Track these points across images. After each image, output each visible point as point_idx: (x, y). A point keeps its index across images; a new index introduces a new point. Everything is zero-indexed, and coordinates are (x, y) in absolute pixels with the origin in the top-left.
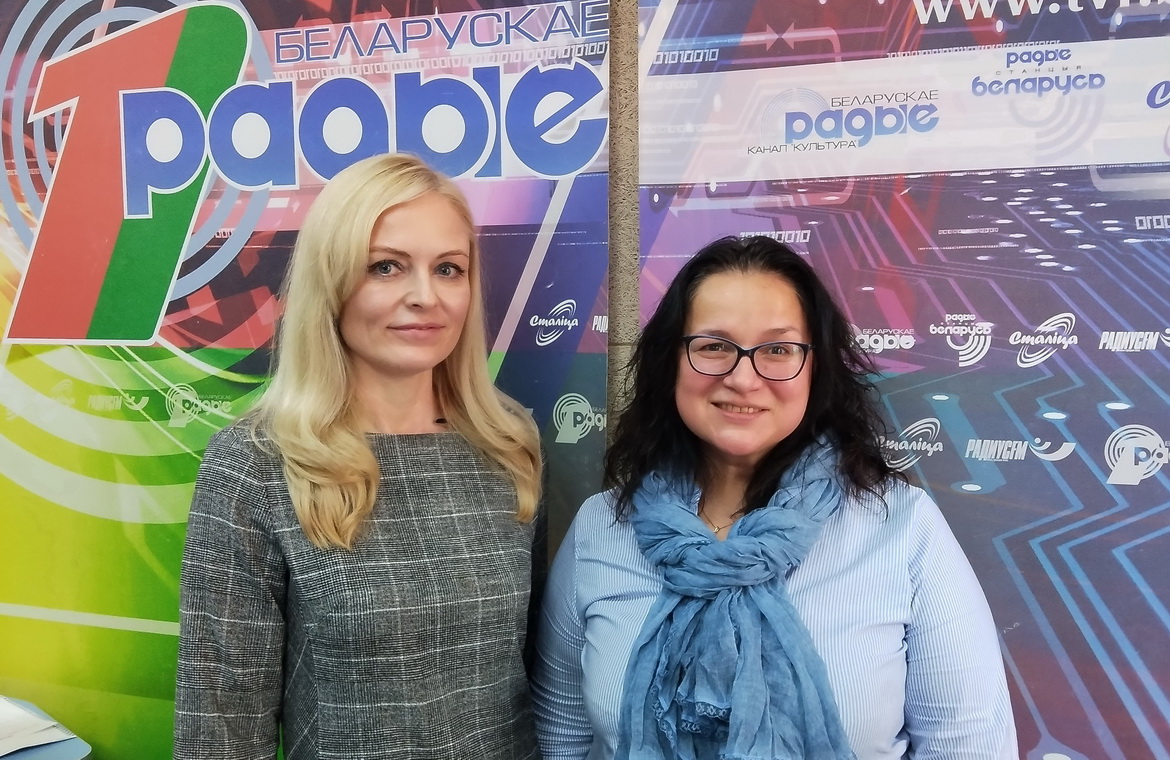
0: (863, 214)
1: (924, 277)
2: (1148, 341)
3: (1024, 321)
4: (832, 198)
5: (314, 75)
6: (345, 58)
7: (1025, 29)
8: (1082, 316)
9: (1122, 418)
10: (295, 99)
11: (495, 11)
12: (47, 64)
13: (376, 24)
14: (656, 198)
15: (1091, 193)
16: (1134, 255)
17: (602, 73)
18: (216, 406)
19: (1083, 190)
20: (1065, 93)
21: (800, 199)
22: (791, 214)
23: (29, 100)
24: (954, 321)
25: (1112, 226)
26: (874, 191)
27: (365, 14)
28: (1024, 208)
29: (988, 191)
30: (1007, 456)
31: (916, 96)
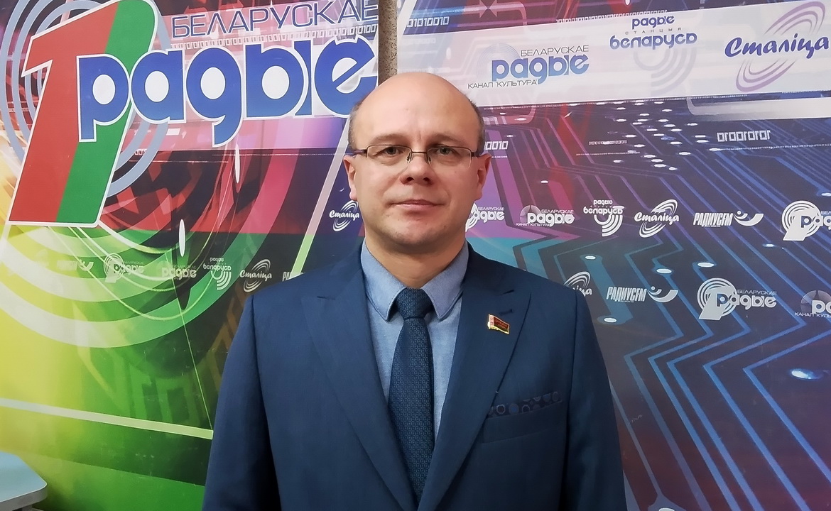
0: (541, 131)
1: (580, 174)
2: (726, 219)
3: (643, 204)
4: (521, 119)
5: (196, 46)
6: (215, 35)
7: (644, 2)
8: (683, 202)
9: (709, 273)
10: (184, 62)
11: (308, 3)
12: (33, 38)
13: (234, 12)
15: (687, 116)
16: (716, 160)
17: (374, 45)
18: (134, 269)
19: (682, 114)
20: (670, 47)
21: (501, 120)
22: (496, 130)
23: (22, 62)
24: (599, 205)
25: (701, 139)
26: (548, 115)
27: (227, 5)
28: (643, 127)
29: (621, 115)
30: (633, 299)
31: (574, 50)
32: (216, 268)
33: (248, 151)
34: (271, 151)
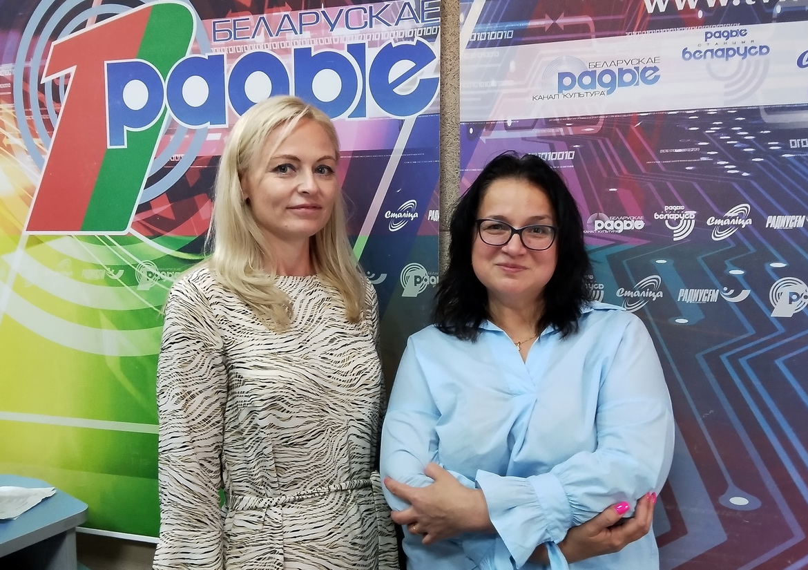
0: (610, 140)
1: (652, 182)
2: (799, 221)
3: (716, 209)
4: (589, 130)
5: (239, 50)
6: (260, 38)
7: (717, 16)
8: (756, 206)
9: (781, 273)
10: (226, 66)
11: (362, 6)
12: (54, 43)
13: (281, 15)
14: (471, 131)
15: (761, 124)
16: (789, 165)
17: (435, 47)
18: (170, 276)
19: (755, 122)
20: (743, 59)
21: (568, 129)
22: (562, 140)
23: (42, 68)
24: (670, 211)
25: (774, 146)
26: (617, 125)
27: (274, 9)
28: (716, 135)
29: (693, 123)
30: (705, 300)
31: (645, 61)
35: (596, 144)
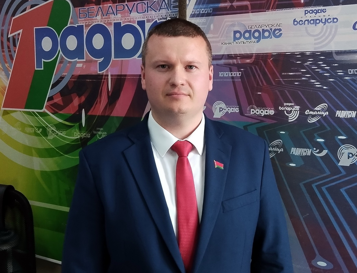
0: (258, 67)
1: (278, 90)
2: (353, 114)
3: (310, 106)
4: (248, 61)
5: (90, 23)
6: (99, 17)
7: (311, 2)
8: (330, 105)
9: (343, 142)
10: (84, 31)
11: (144, 2)
12: (13, 18)
13: (108, 6)
15: (332, 61)
16: (347, 83)
18: (61, 133)
19: (330, 59)
20: (324, 25)
21: (238, 60)
22: (235, 66)
23: (9, 30)
24: (287, 105)
25: (340, 73)
26: (261, 59)
27: (105, 2)
28: (310, 66)
29: (298, 59)
30: (304, 154)
31: (275, 26)
32: (100, 133)
33: (115, 75)
34: (125, 75)
35: (251, 68)
